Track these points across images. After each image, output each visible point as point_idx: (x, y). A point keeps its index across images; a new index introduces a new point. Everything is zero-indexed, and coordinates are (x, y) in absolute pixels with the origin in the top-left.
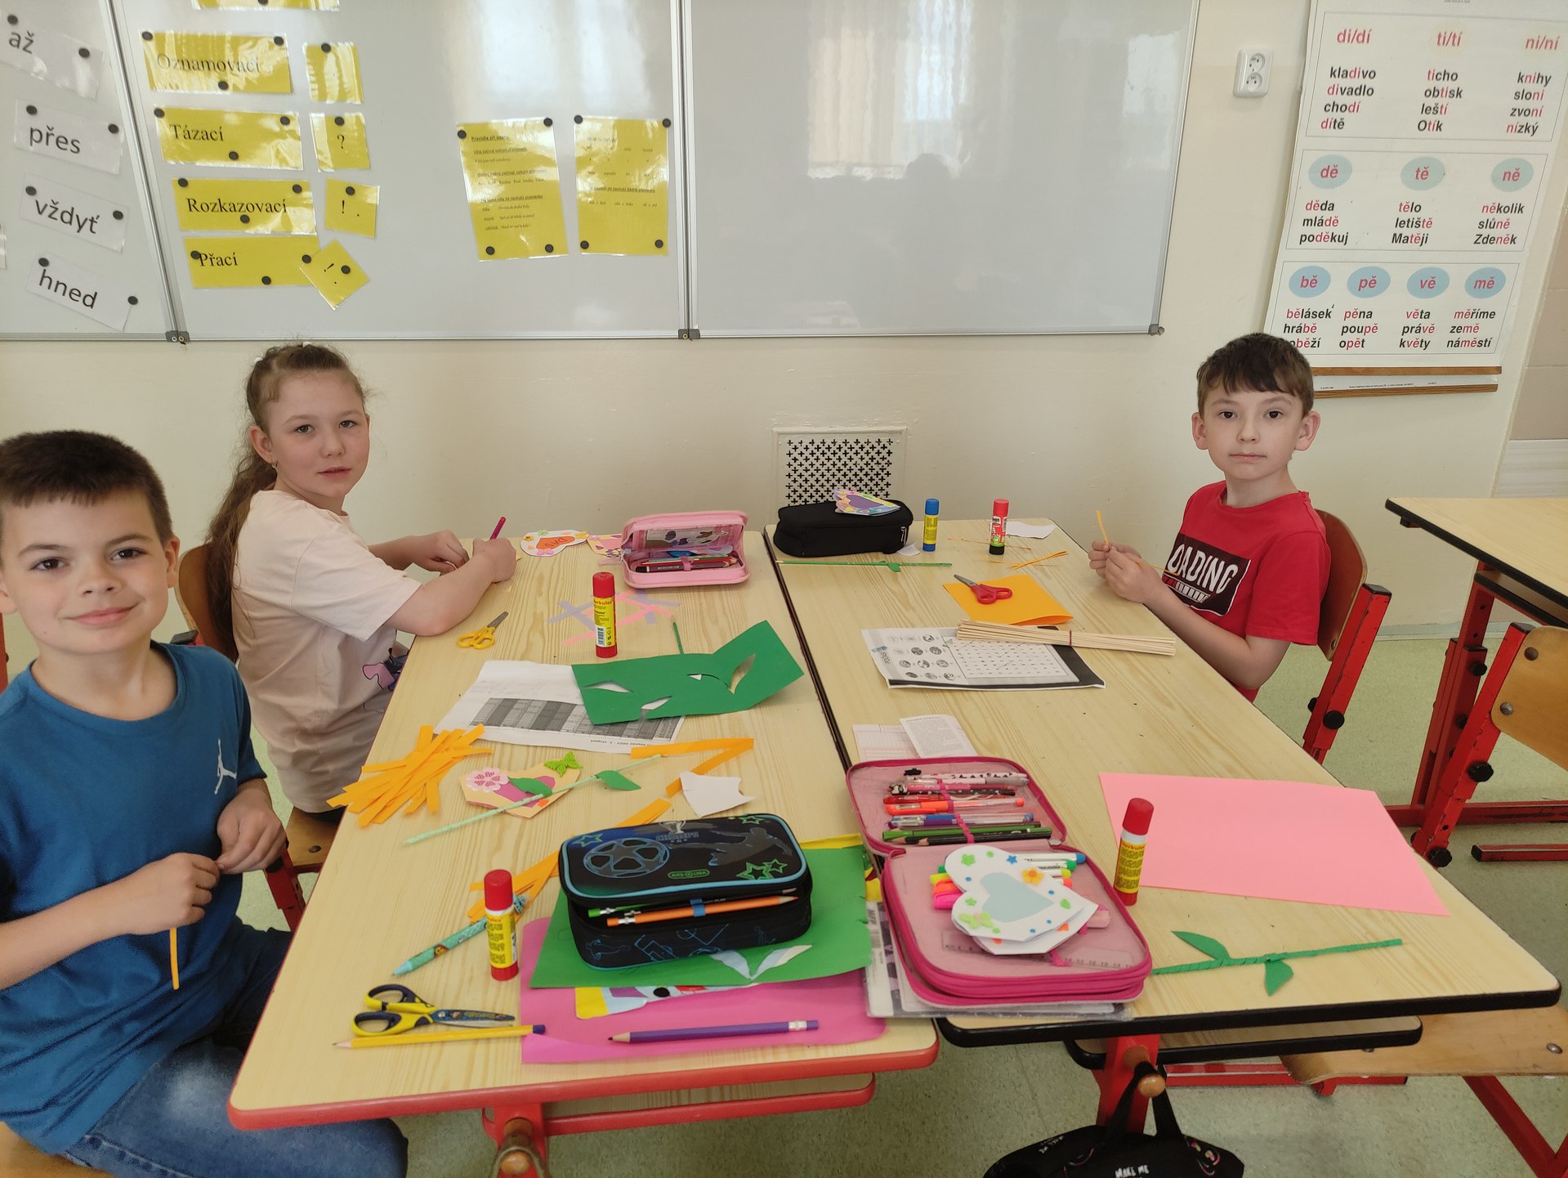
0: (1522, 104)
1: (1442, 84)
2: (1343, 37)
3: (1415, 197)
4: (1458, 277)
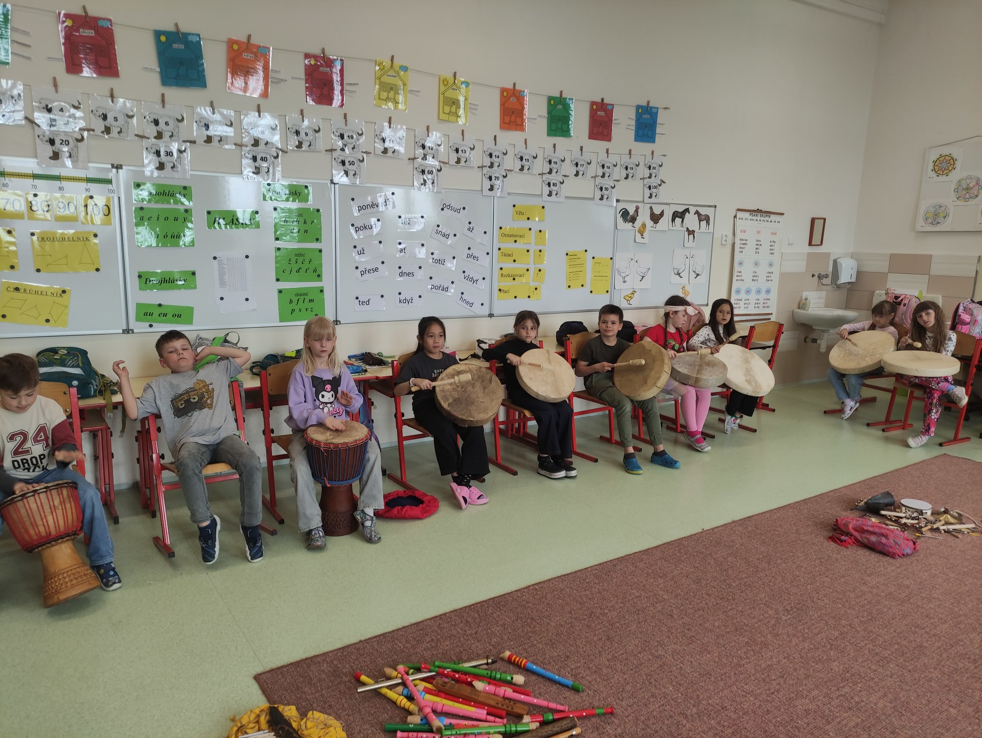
0: (771, 248)
1: (758, 243)
2: (741, 231)
3: (756, 270)
4: (764, 290)
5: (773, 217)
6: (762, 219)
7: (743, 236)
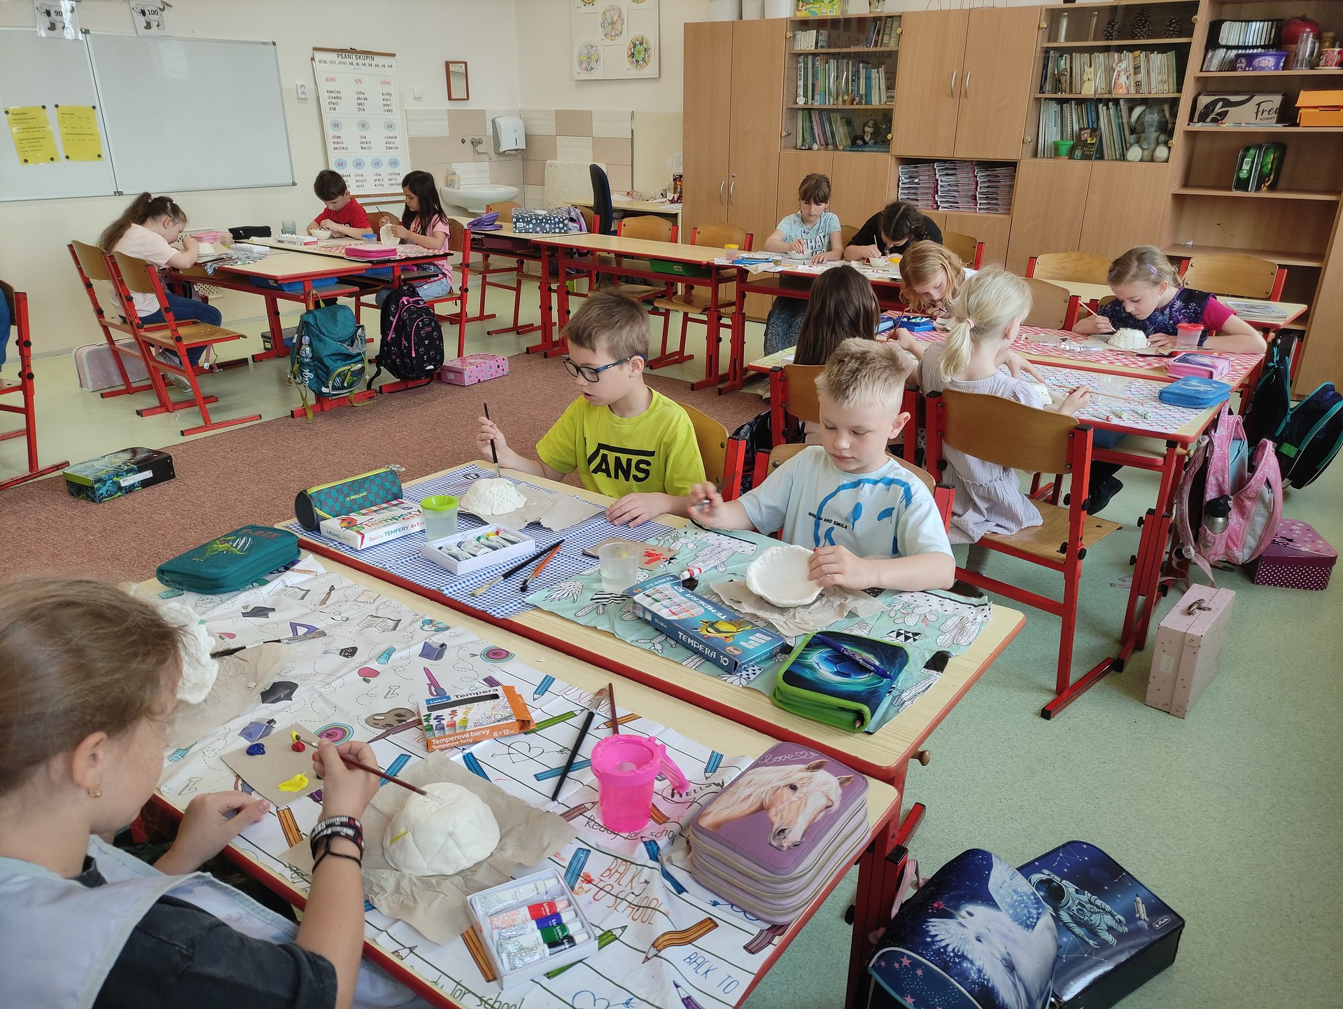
0: (386, 103)
1: (361, 96)
2: (327, 80)
3: (363, 133)
4: (385, 161)
5: (378, 59)
6: (361, 61)
7: (331, 86)
